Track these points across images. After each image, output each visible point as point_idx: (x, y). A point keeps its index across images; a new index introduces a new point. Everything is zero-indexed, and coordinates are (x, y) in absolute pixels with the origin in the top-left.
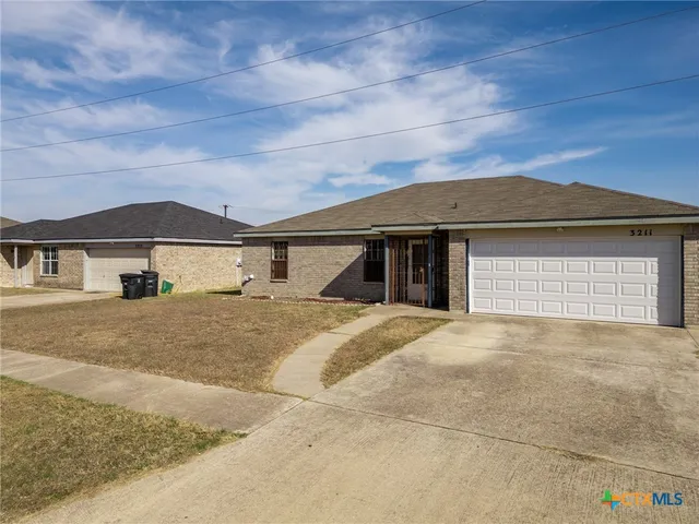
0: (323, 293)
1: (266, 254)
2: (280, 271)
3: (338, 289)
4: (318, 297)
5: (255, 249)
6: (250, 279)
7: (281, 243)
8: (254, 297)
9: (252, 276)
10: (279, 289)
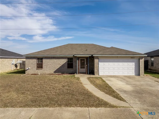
0: (55, 72)
1: (35, 61)
2: (40, 66)
3: (60, 71)
4: (53, 73)
5: (30, 60)
6: (29, 69)
7: (40, 58)
8: (32, 74)
9: (30, 68)
10: (40, 72)
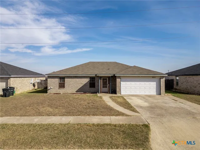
0: (77, 91)
1: (57, 81)
2: (62, 86)
3: (82, 90)
4: (75, 93)
5: (53, 79)
6: (51, 88)
7: (62, 78)
8: (55, 94)
9: (52, 87)
10: (62, 91)
